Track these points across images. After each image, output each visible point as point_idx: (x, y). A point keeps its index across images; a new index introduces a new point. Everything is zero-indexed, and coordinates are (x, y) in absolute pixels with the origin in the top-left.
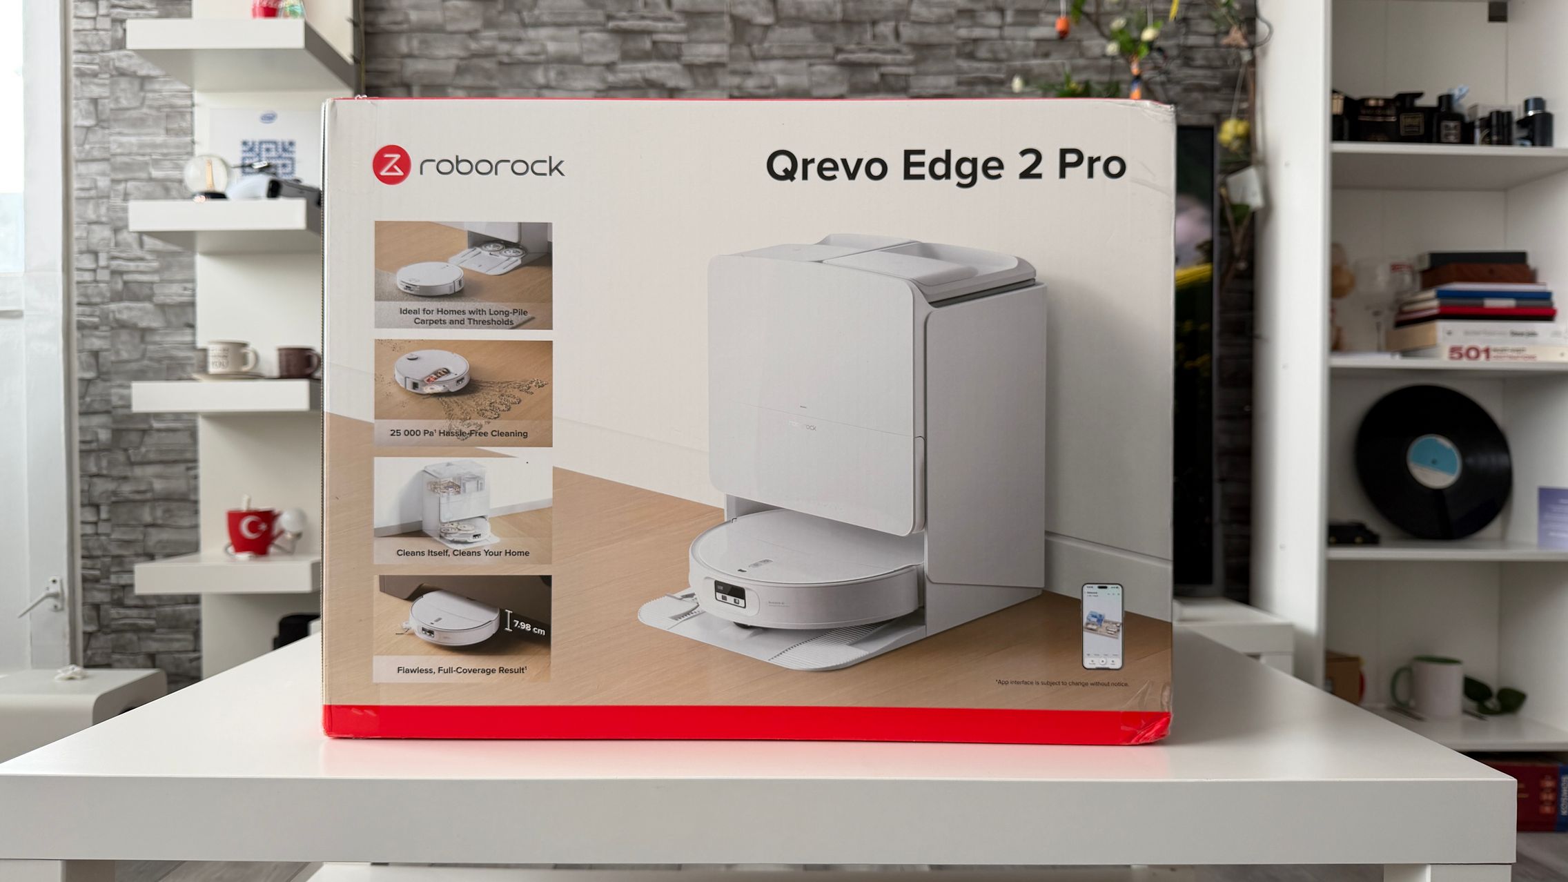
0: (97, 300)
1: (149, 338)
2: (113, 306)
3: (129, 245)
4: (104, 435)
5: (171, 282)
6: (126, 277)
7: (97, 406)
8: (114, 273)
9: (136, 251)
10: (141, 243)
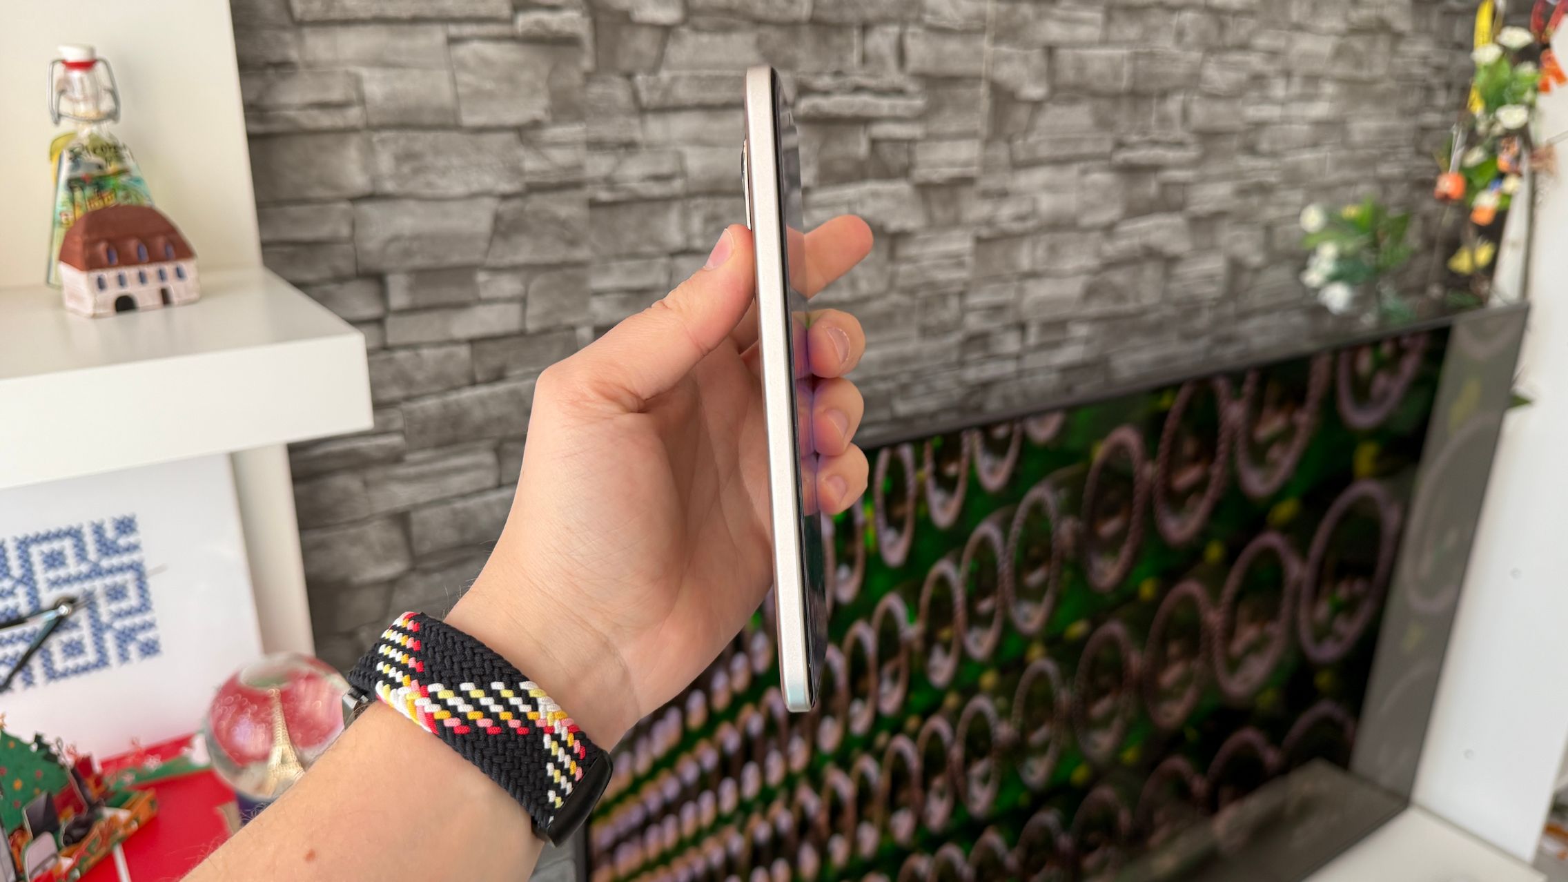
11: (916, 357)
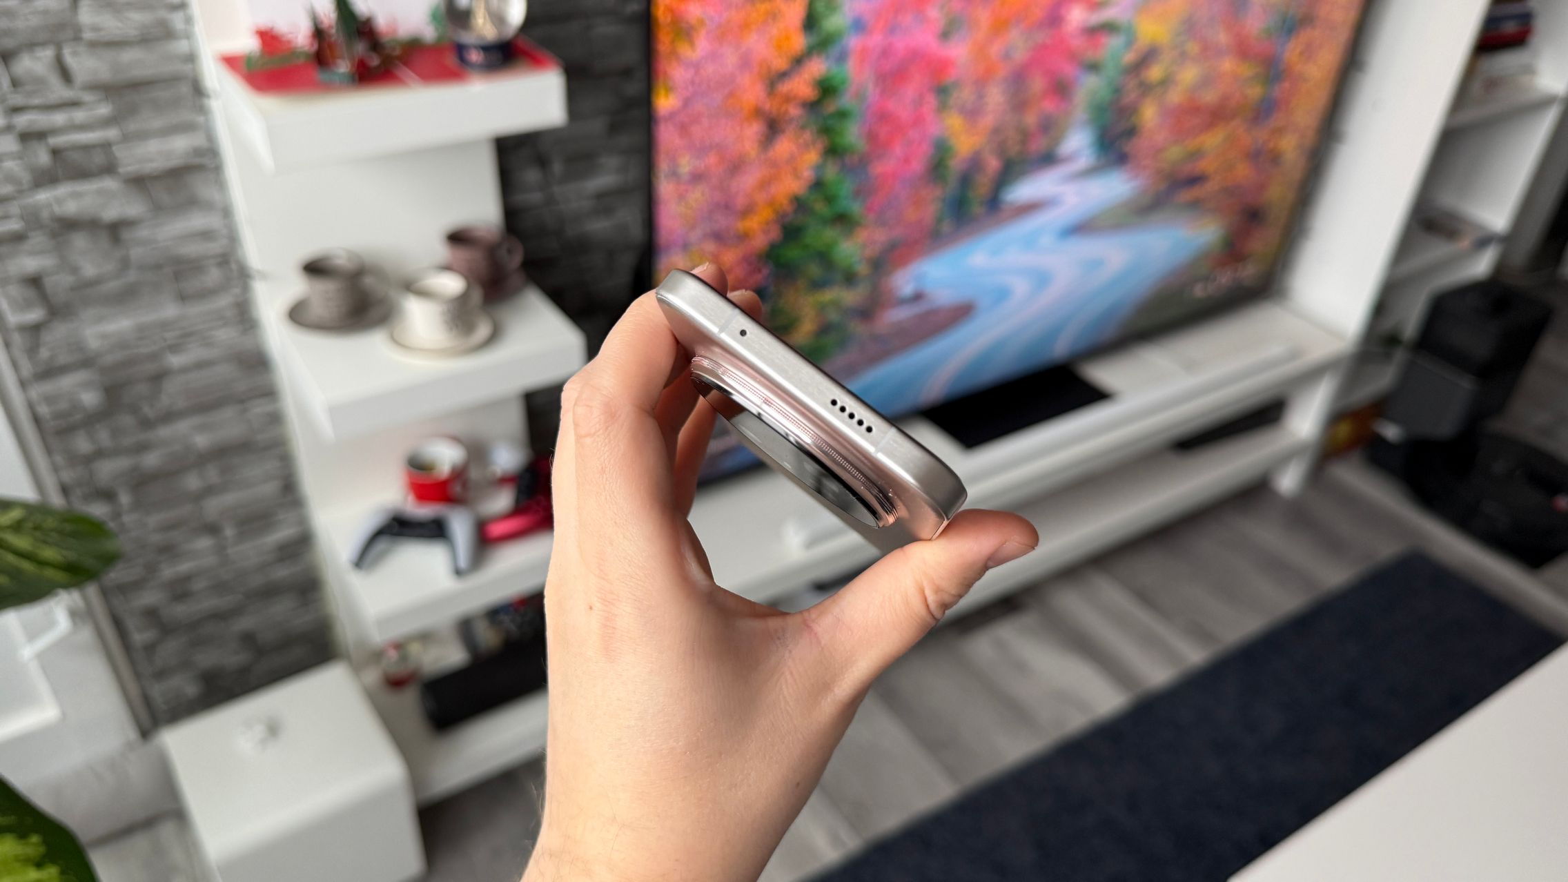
0: (7, 189)
1: (126, 235)
2: (43, 196)
3: (40, 82)
4: (90, 399)
5: (143, 136)
6: (54, 141)
7: (63, 359)
8: (28, 137)
9: (59, 91)
10: (65, 74)
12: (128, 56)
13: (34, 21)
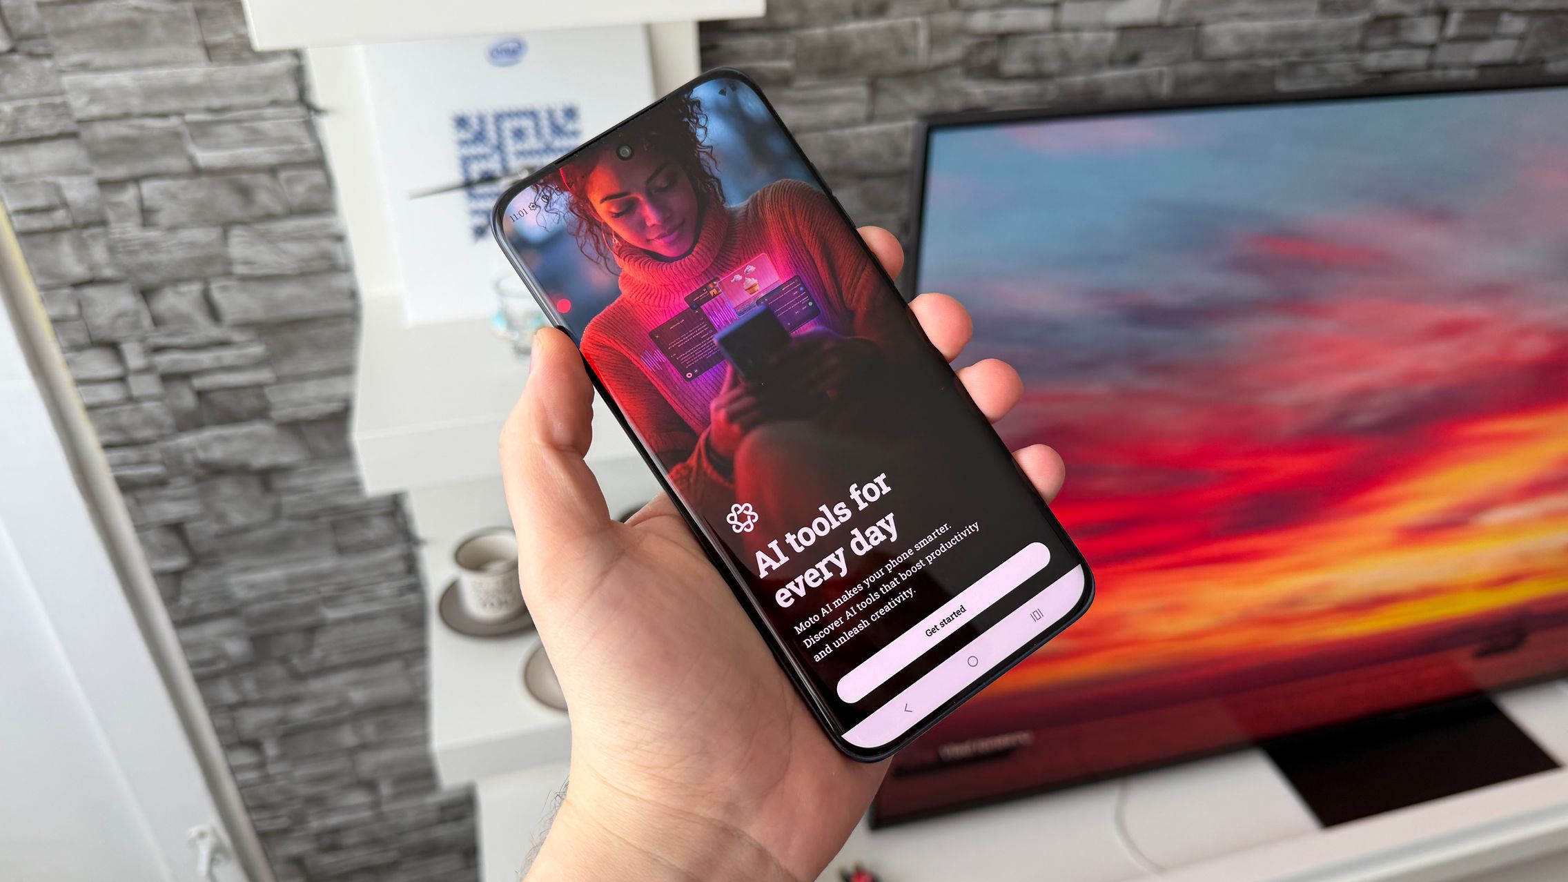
0: (147, 433)
1: (279, 483)
2: (187, 440)
3: (185, 319)
4: (236, 648)
5: (302, 378)
6: (198, 383)
7: (206, 607)
8: (170, 378)
9: (206, 330)
10: (213, 312)
11: (1311, 34)
12: (285, 291)
13: (180, 254)
